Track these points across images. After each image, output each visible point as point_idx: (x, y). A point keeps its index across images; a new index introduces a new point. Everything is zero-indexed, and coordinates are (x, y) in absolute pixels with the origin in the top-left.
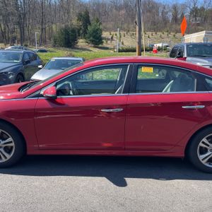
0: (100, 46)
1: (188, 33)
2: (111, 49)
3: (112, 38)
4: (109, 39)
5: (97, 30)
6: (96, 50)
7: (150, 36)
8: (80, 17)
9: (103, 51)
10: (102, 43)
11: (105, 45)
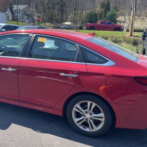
5: (114, 15)
8: (103, 5)
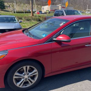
0: (4, 10)
1: (43, 6)
2: (10, 12)
3: (9, 6)
4: (8, 7)
6: (3, 12)
7: (27, 6)
9: (6, 12)
10: (5, 8)
11: (6, 9)
